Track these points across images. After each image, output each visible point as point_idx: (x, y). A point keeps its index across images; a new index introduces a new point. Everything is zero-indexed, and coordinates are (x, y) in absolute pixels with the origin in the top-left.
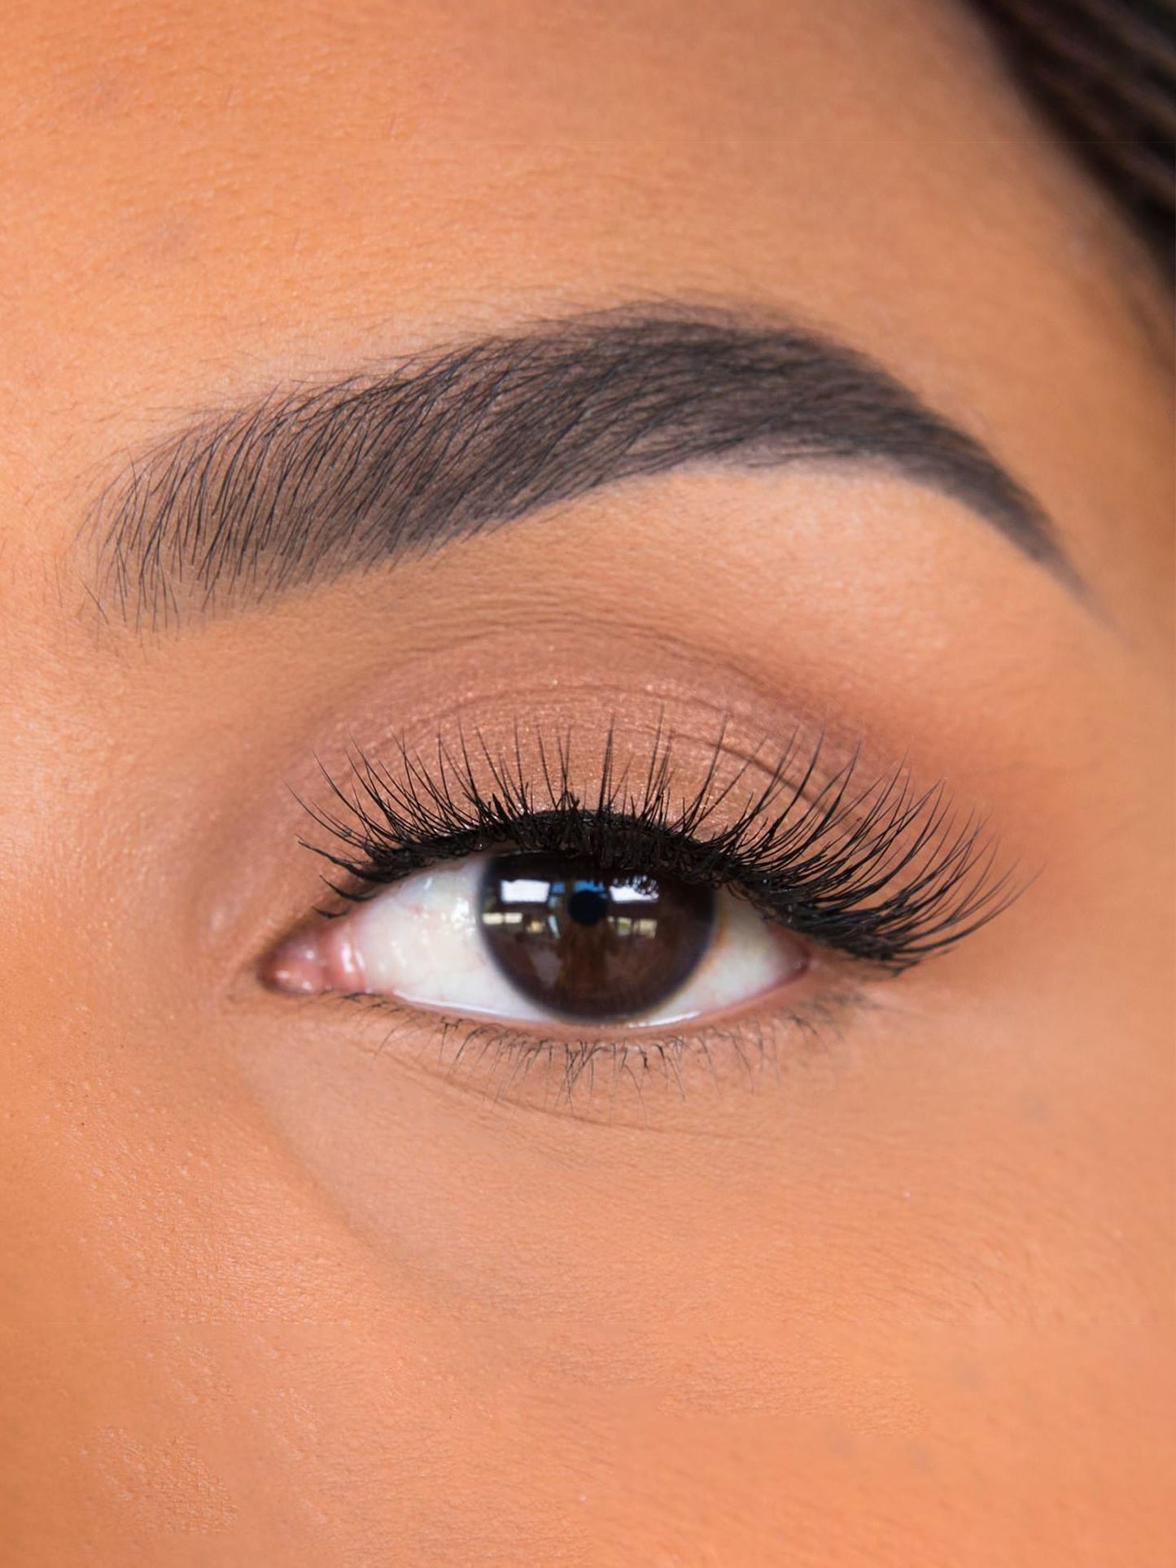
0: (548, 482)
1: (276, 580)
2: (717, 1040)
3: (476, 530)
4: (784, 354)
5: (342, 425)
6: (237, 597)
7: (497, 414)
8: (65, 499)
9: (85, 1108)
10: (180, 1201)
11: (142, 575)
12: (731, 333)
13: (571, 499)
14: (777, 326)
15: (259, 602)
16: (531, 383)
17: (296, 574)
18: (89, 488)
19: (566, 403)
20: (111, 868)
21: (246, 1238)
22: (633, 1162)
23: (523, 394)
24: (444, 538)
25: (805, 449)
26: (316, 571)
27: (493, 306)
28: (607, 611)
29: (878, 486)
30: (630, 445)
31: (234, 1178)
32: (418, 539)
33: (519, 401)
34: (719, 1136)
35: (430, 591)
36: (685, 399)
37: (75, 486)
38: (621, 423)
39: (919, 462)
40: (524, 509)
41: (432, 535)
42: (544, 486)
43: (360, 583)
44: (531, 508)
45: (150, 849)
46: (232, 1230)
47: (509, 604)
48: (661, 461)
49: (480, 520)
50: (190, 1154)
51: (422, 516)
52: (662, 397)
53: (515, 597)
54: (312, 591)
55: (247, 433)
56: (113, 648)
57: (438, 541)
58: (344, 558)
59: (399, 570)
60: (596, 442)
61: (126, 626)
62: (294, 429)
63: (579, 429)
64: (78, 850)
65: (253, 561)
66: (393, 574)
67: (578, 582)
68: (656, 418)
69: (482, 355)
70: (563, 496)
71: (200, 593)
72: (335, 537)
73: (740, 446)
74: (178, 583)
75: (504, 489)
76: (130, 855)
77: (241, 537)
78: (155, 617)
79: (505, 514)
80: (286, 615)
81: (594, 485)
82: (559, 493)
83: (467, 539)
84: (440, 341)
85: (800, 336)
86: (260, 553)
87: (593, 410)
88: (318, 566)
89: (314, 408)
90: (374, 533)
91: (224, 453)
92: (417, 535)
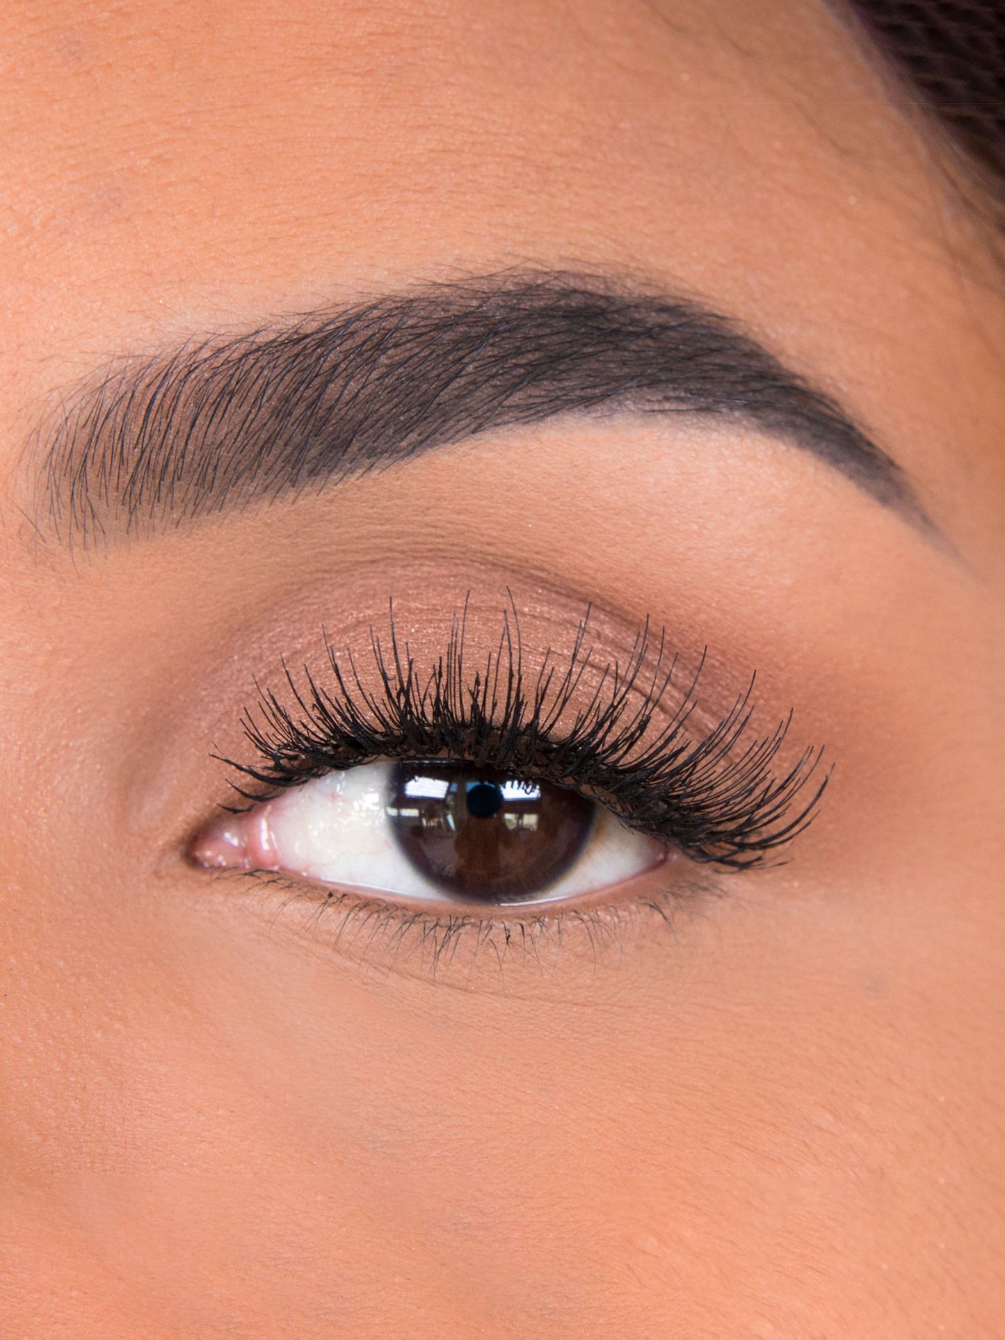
0: (433, 427)
1: (191, 507)
2: (577, 922)
3: (369, 469)
4: (654, 318)
5: (248, 372)
6: (157, 521)
7: (387, 366)
8: (9, 429)
9: (9, 981)
10: (93, 1062)
11: (72, 499)
12: (607, 299)
13: (453, 444)
14: (649, 292)
15: (177, 527)
16: (420, 340)
17: (209, 503)
18: (29, 421)
19: (451, 358)
20: (48, 759)
21: (153, 1094)
22: (498, 1026)
23: (411, 349)
24: (340, 475)
25: (667, 406)
26: (227, 501)
27: (388, 269)
28: (488, 544)
29: (733, 439)
30: (507, 397)
31: (145, 1039)
32: (317, 475)
33: (407, 354)
34: (576, 1004)
35: (330, 521)
36: (559, 358)
37: (18, 418)
38: (500, 377)
39: (773, 416)
40: (412, 451)
41: (330, 472)
42: (430, 430)
43: (268, 512)
44: (418, 451)
45: (85, 741)
46: (140, 1086)
47: (400, 534)
48: (535, 412)
49: (372, 460)
50: (106, 1019)
51: (320, 455)
52: (537, 355)
53: (407, 528)
54: (224, 519)
55: (164, 378)
56: (48, 564)
57: (335, 477)
58: (251, 489)
59: (301, 502)
60: (478, 394)
61: (61, 545)
62: (206, 375)
63: (462, 381)
64: (19, 743)
65: (171, 490)
66: (296, 506)
67: (462, 517)
68: (534, 374)
69: (376, 313)
70: (445, 442)
71: (124, 517)
72: (243, 471)
73: (608, 402)
74: (105, 507)
75: (394, 433)
76: (67, 746)
77: (159, 469)
78: (85, 537)
79: (395, 455)
80: (202, 539)
81: (474, 432)
82: (443, 438)
83: (362, 475)
84: (338, 300)
85: (670, 302)
86: (177, 484)
87: (476, 364)
88: (229, 496)
89: (224, 356)
90: (277, 468)
91: (144, 395)
92: (316, 471)
